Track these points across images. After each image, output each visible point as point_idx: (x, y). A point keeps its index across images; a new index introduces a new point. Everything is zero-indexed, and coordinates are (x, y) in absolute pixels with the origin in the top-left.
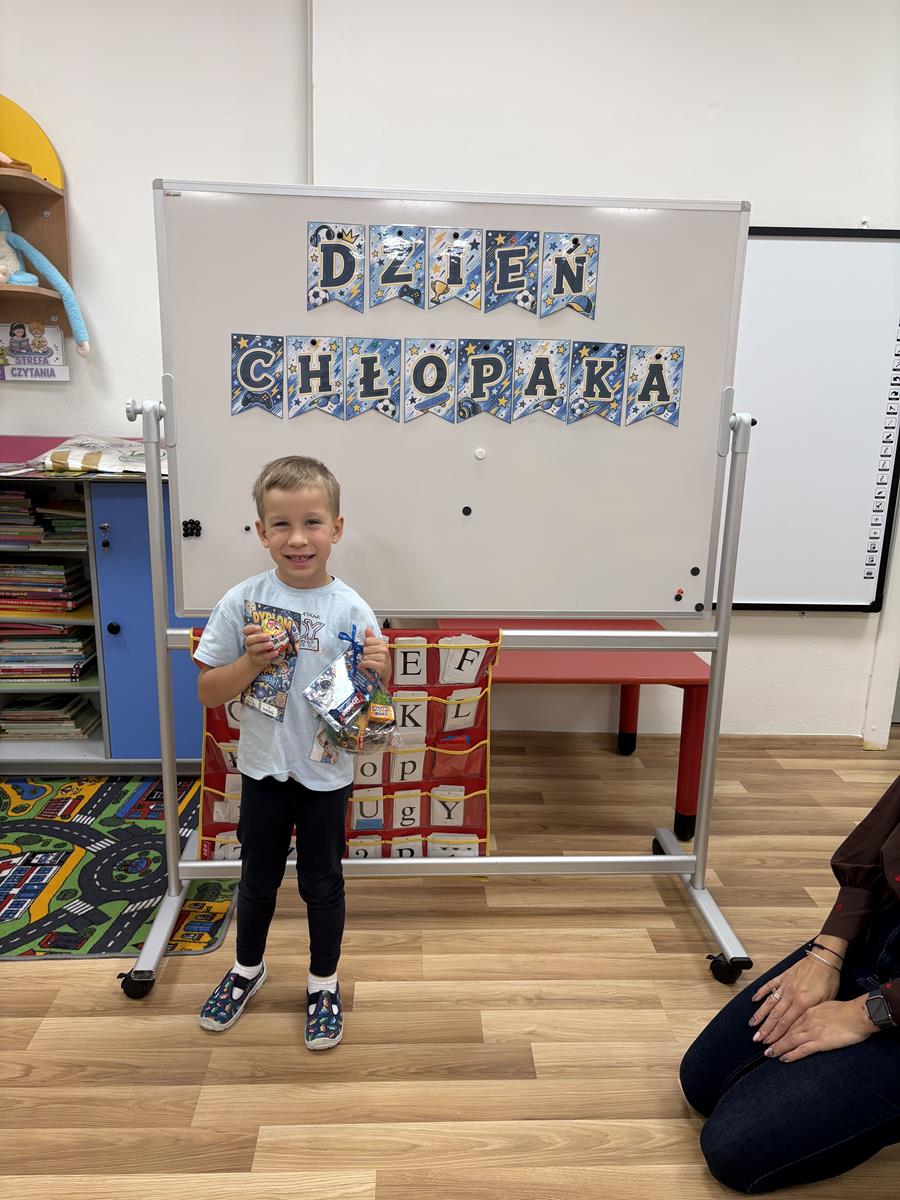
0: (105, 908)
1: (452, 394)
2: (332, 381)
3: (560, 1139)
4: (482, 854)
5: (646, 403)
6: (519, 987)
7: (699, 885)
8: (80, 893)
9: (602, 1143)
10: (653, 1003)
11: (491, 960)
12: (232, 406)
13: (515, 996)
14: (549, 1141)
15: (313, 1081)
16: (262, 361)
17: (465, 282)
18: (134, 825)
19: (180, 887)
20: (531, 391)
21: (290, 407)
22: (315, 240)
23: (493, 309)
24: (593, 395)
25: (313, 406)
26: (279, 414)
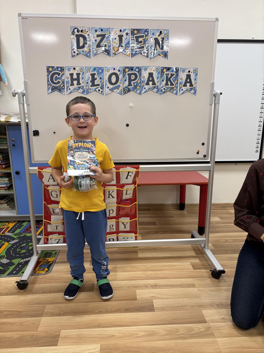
0: (13, 261)
1: (121, 85)
2: (81, 82)
3: (162, 332)
4: (136, 239)
5: (186, 88)
6: (149, 282)
7: (207, 248)
8: (6, 257)
9: (177, 332)
10: (193, 286)
11: (140, 274)
12: (48, 91)
13: (147, 285)
14: (159, 332)
15: (80, 315)
16: (57, 75)
17: (124, 47)
18: (25, 235)
19: (37, 253)
20: (147, 84)
21: (67, 91)
22: (73, 33)
23: (134, 56)
24: (168, 85)
25: (75, 90)
26: (64, 93)
